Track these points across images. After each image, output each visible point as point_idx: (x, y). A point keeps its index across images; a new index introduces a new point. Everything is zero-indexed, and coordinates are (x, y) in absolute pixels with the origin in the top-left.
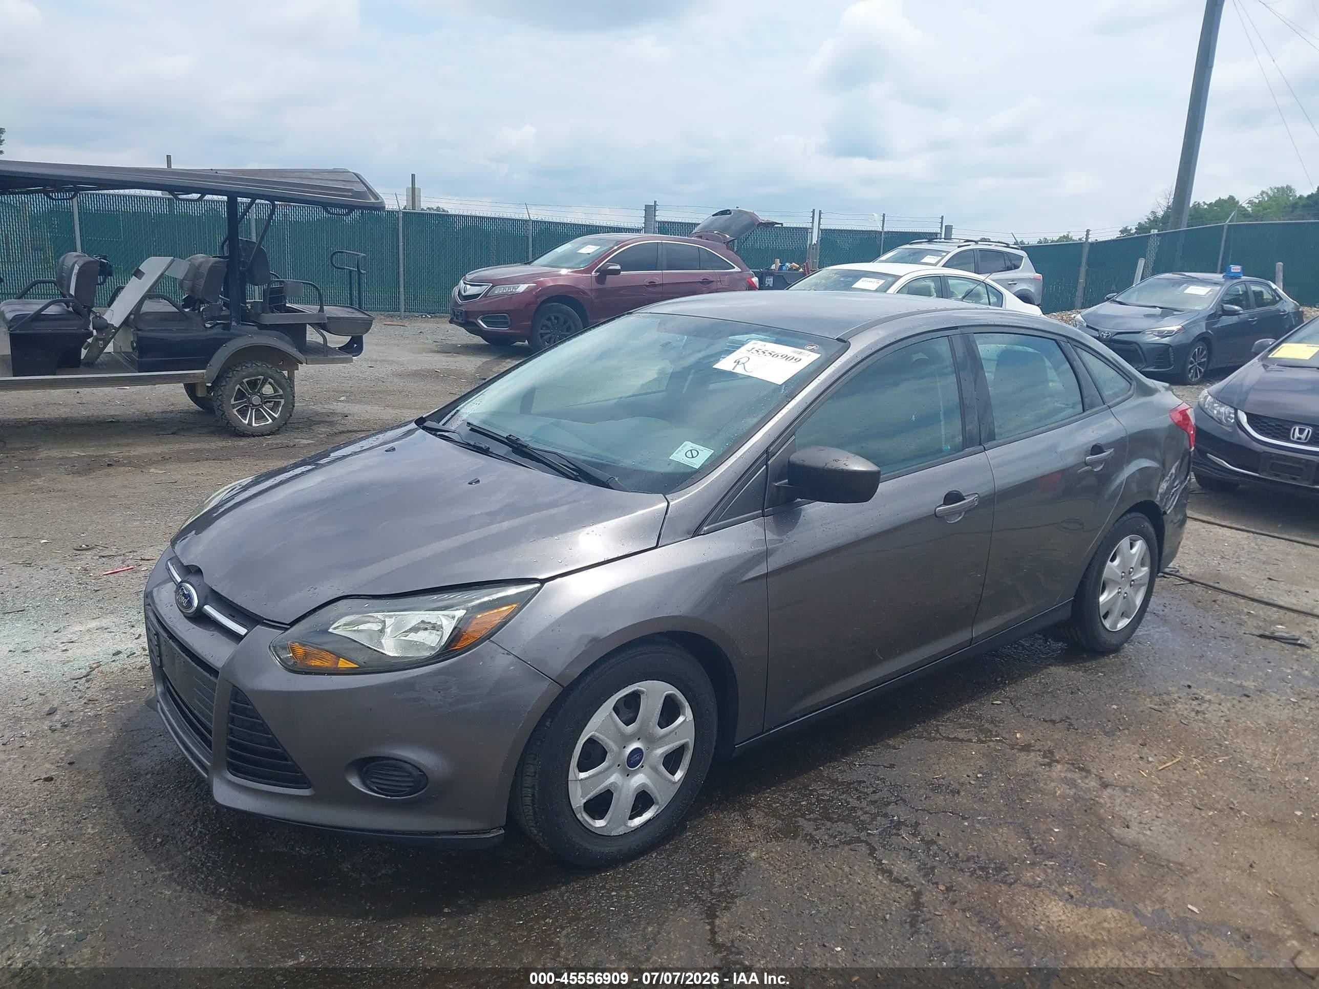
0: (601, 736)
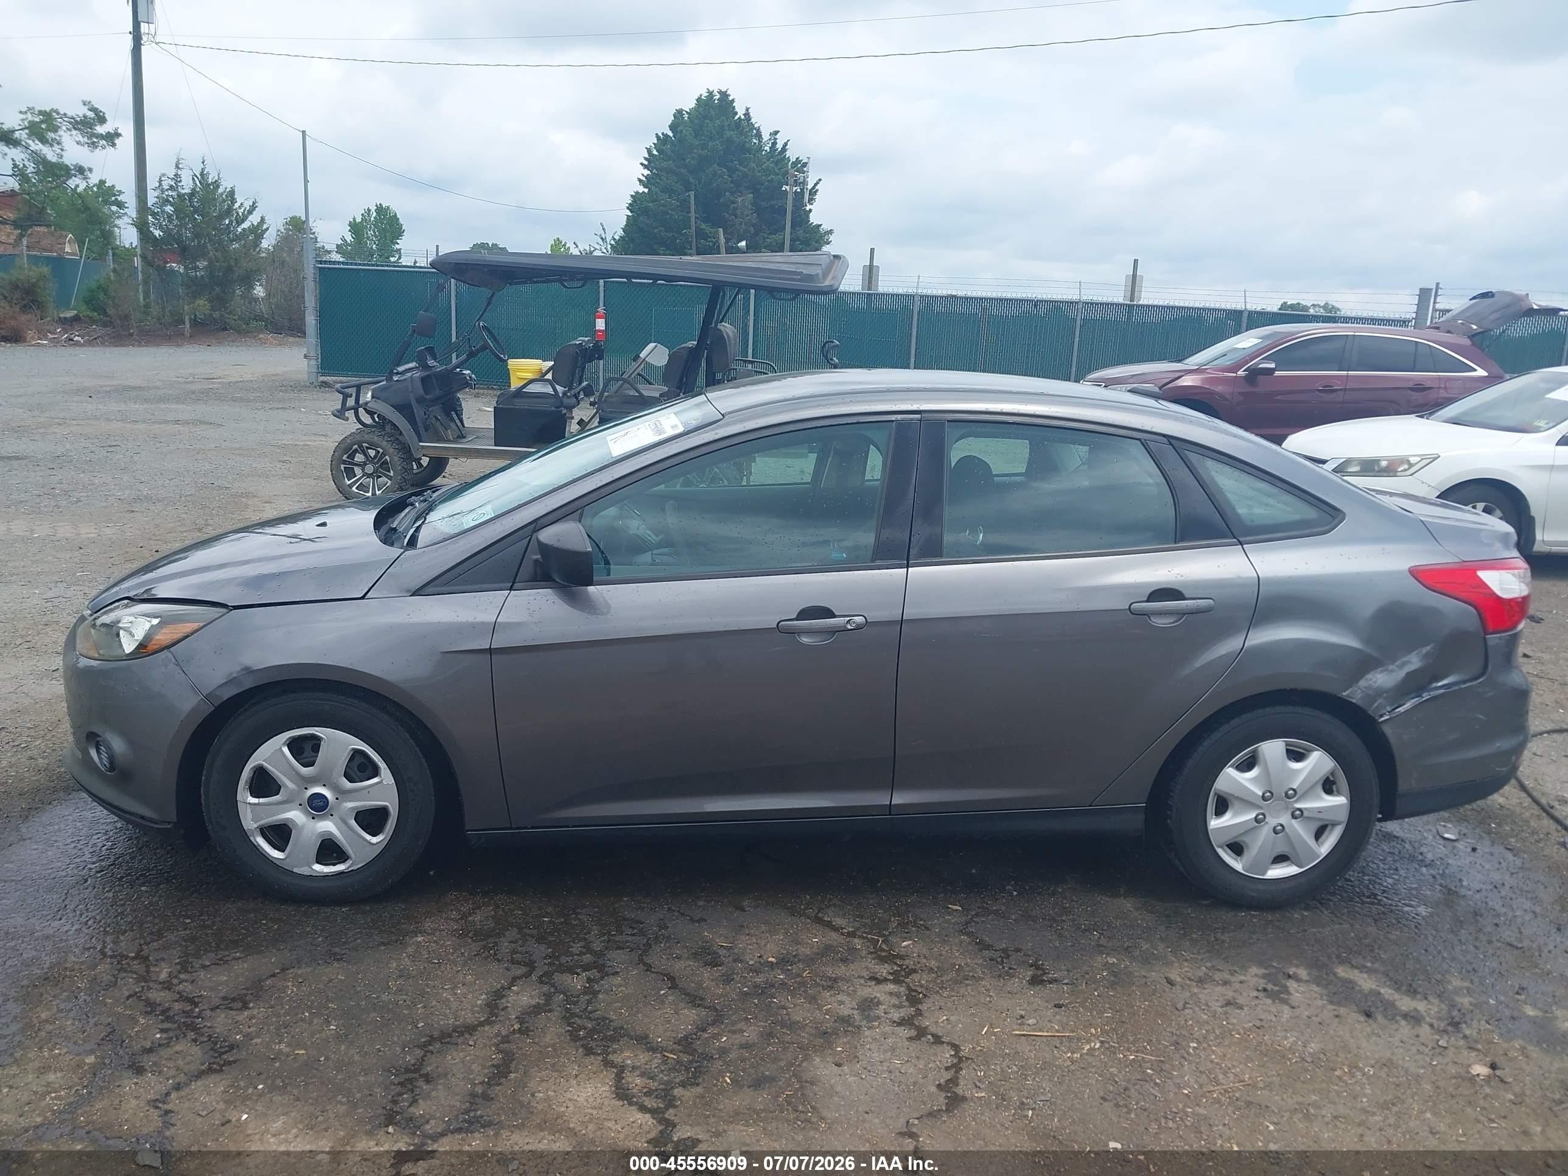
0: (269, 767)
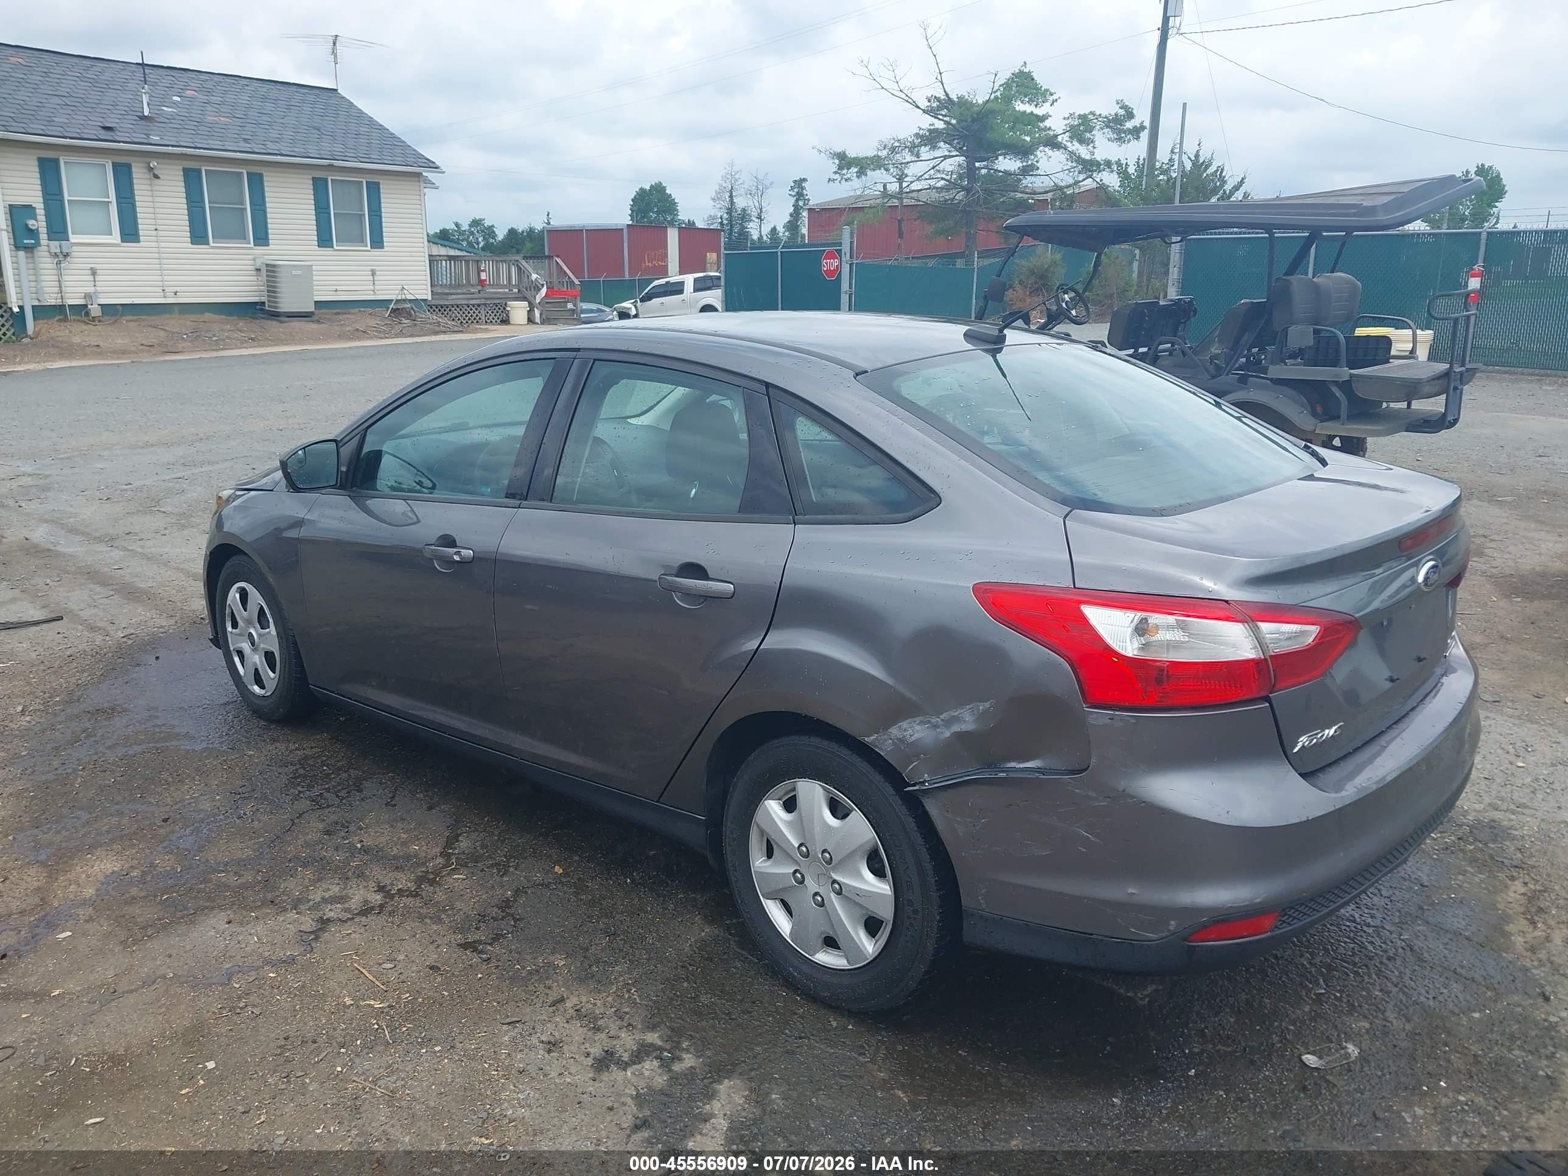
0: (232, 606)
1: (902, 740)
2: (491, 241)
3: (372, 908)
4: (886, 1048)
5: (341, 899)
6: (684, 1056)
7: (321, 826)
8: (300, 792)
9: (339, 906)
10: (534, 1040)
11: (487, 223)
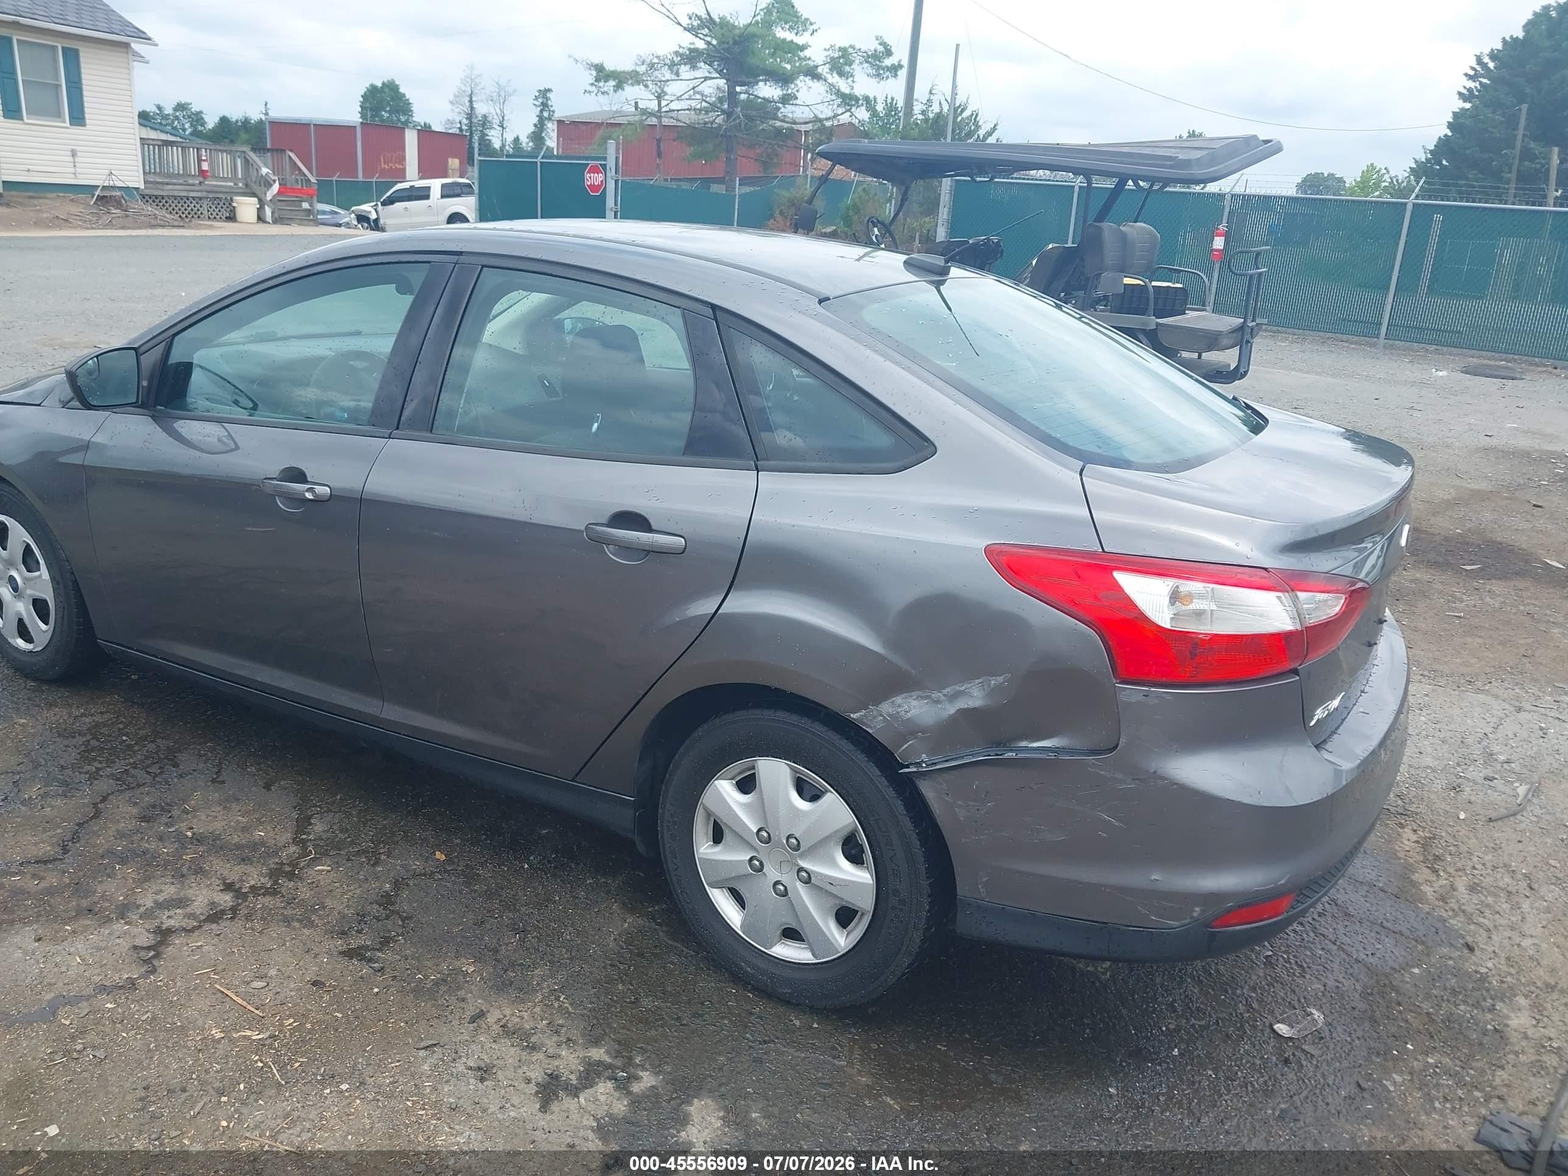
1: (895, 717)
2: (200, 128)
3: (223, 912)
4: (860, 1048)
5: (180, 902)
6: (641, 1074)
7: (135, 811)
8: (98, 769)
9: (179, 911)
10: (461, 1068)
11: (195, 108)
